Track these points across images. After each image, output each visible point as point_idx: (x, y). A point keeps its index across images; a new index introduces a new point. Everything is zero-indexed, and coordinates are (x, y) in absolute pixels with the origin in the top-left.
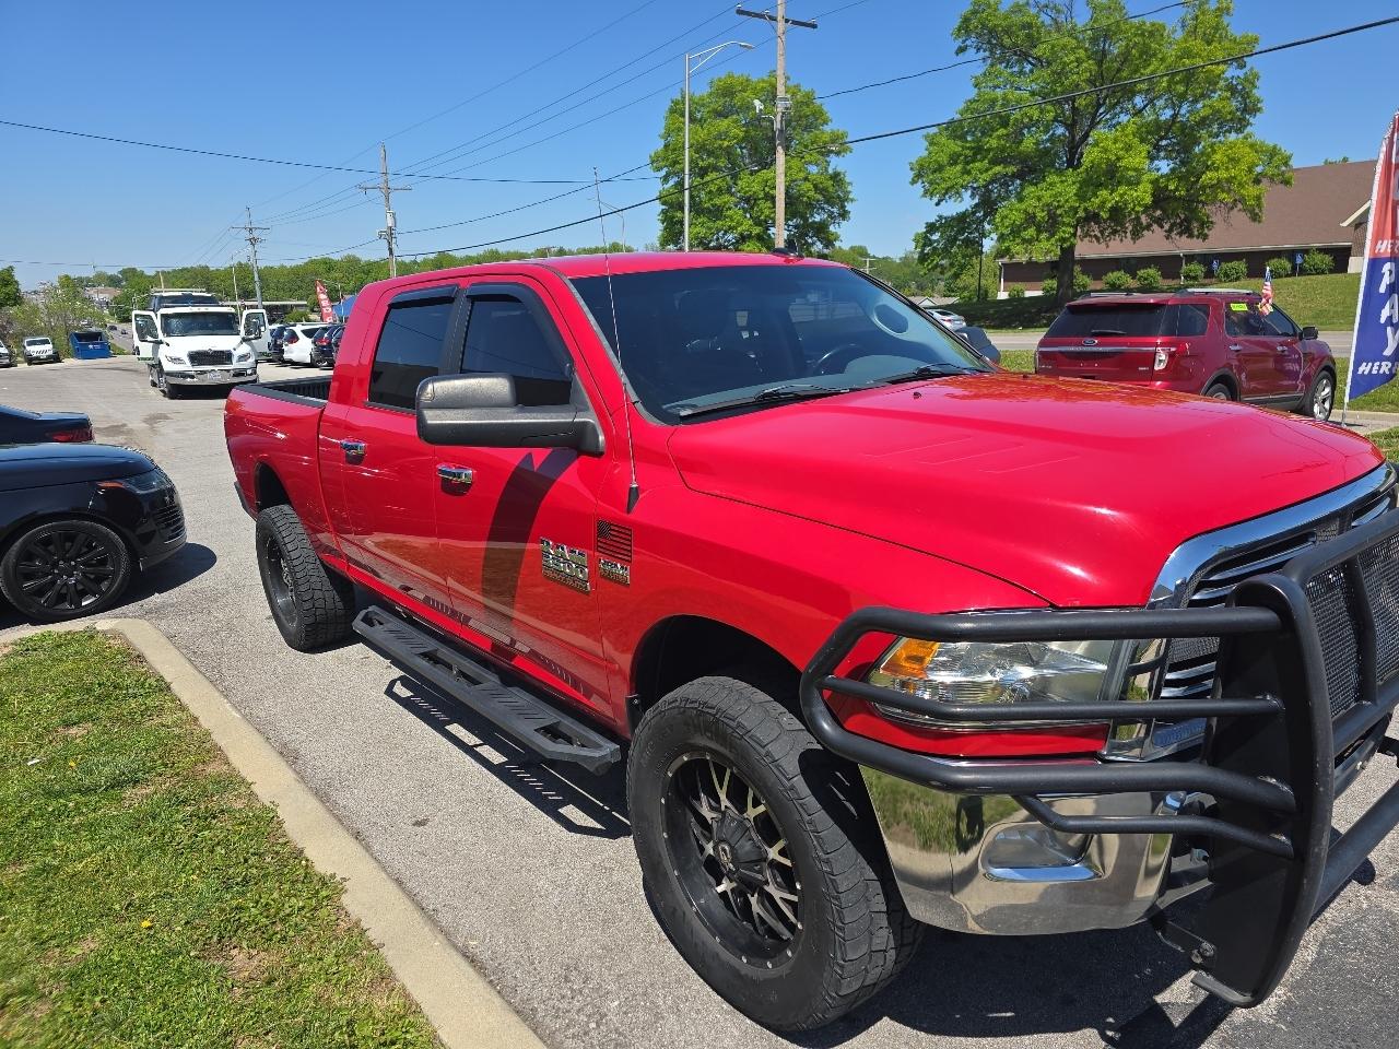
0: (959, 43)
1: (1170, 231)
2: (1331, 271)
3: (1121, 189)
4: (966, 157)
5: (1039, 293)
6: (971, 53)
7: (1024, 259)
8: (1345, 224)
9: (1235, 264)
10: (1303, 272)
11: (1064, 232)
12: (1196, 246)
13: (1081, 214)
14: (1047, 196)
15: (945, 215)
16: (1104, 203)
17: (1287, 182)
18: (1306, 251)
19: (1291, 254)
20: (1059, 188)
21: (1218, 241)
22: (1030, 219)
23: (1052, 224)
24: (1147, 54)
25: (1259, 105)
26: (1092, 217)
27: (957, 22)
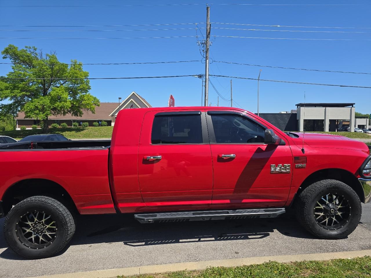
0: (3, 55)
1: (72, 114)
2: (107, 126)
3: (63, 103)
4: (11, 88)
5: (31, 129)
6: (8, 59)
7: (35, 119)
8: (110, 115)
9: (86, 123)
10: (102, 125)
11: (47, 112)
12: (79, 118)
13: (52, 107)
14: (41, 102)
15: (4, 104)
16: (58, 105)
17: (98, 105)
18: (101, 121)
19: (98, 121)
20: (45, 100)
21: (83, 118)
22: (37, 108)
23: (43, 110)
24: (64, 71)
25: (90, 88)
26: (54, 109)
27: (3, 50)
